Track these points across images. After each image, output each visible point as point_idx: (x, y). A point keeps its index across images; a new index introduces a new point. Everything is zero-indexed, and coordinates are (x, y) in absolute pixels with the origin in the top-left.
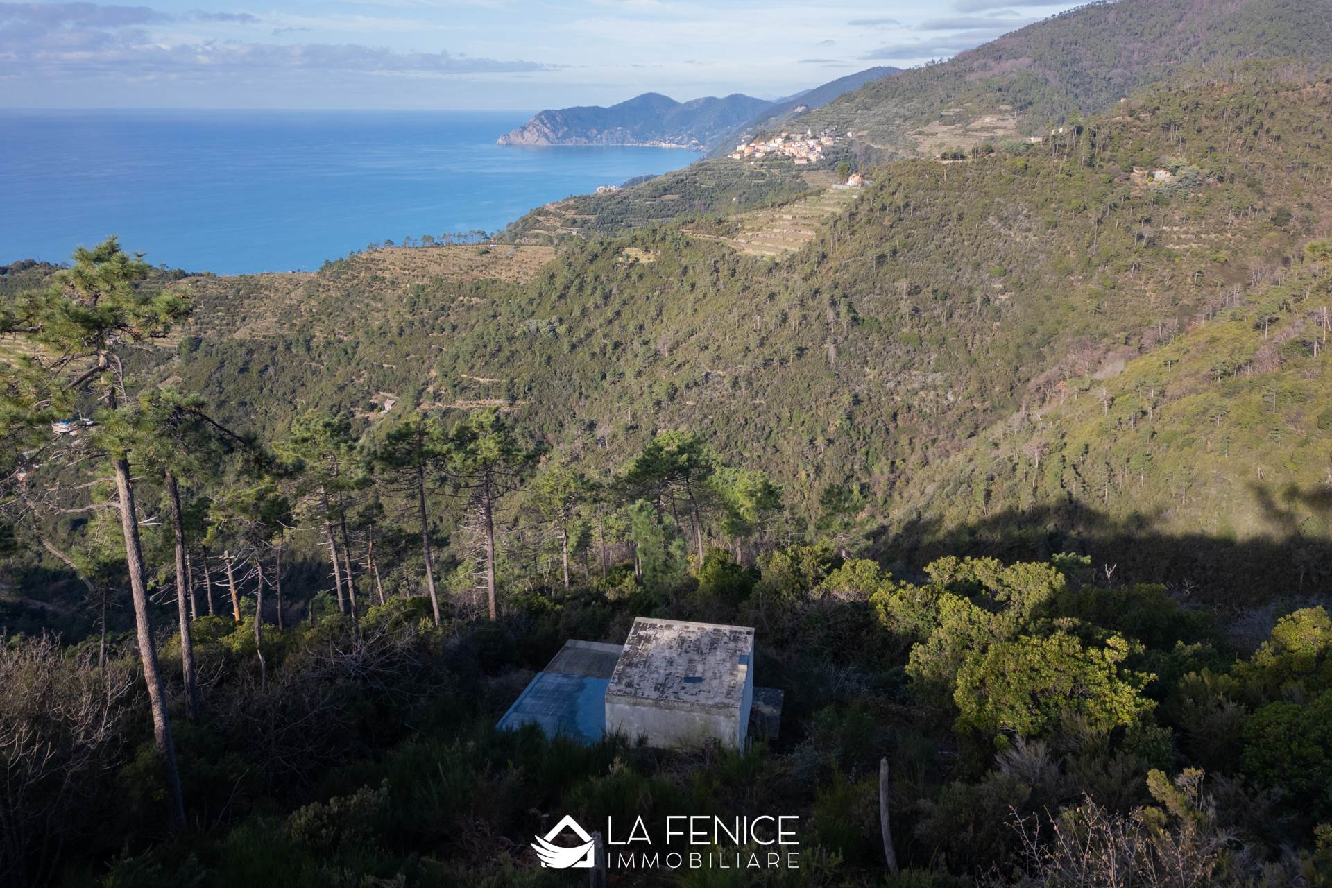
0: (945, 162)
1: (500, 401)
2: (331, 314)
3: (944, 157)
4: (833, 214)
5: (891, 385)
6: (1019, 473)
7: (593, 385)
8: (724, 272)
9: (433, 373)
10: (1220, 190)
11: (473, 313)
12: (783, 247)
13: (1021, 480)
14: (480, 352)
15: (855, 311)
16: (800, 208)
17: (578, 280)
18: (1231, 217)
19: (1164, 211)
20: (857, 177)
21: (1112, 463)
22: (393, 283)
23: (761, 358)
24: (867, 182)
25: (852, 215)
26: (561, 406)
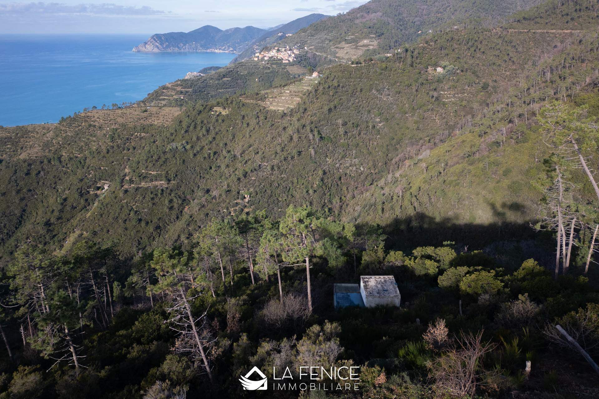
0: (353, 66)
1: (163, 182)
2: (70, 144)
3: (353, 63)
4: (308, 90)
5: (338, 165)
6: (394, 200)
7: (206, 172)
8: (262, 118)
9: (127, 171)
10: (462, 76)
11: (143, 141)
12: (287, 106)
13: (395, 203)
14: (150, 159)
15: (321, 134)
16: (293, 88)
17: (193, 123)
18: (467, 87)
19: (441, 85)
20: (317, 73)
21: (430, 194)
22: (100, 128)
23: (283, 156)
24: (321, 75)
25: (316, 91)
26: (192, 183)
